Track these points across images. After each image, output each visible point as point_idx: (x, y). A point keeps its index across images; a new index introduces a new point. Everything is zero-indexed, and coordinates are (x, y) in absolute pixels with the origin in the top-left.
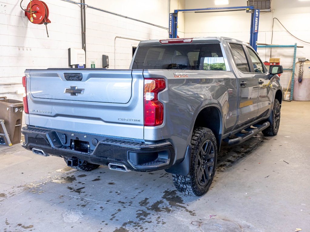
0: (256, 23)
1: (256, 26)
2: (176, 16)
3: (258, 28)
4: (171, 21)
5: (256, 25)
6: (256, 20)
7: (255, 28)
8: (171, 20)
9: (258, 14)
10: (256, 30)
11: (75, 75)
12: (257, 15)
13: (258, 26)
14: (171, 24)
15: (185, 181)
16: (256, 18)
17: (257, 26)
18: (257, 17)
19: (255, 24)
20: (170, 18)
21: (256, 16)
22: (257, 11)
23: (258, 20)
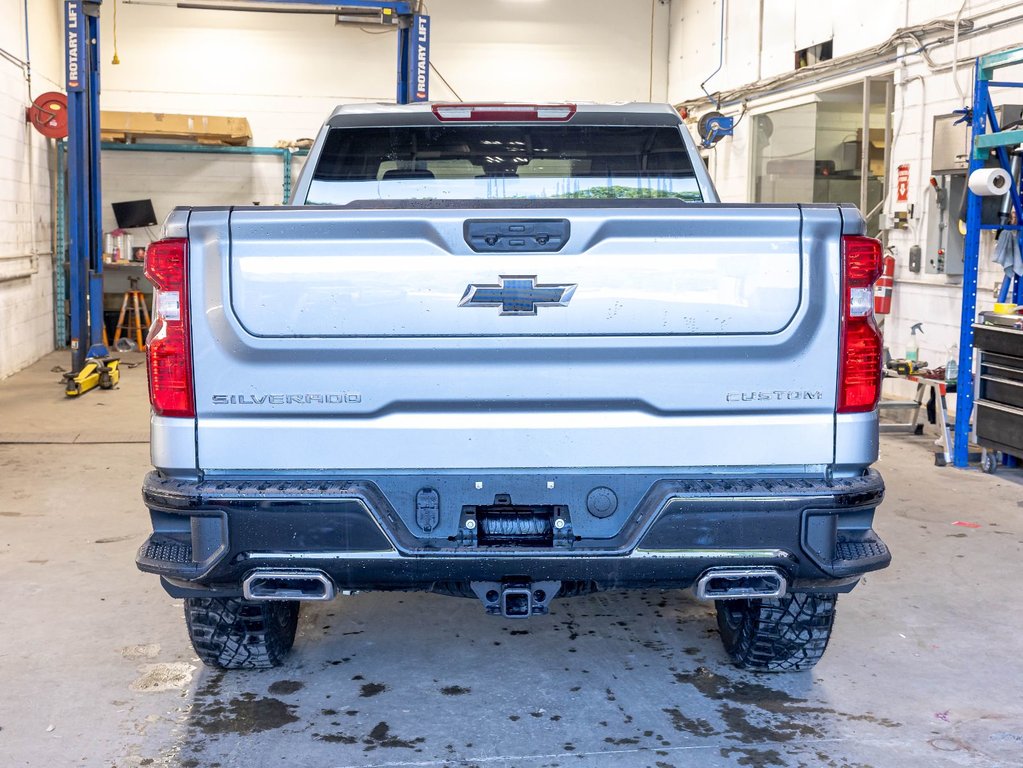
1: (420, 77)
2: (95, 15)
3: (427, 83)
4: (73, 35)
5: (420, 71)
6: (420, 54)
7: (416, 83)
8: (73, 30)
9: (424, 33)
10: (421, 93)
12: (422, 36)
13: (427, 75)
14: (73, 44)
15: (812, 616)
16: (421, 48)
17: (423, 77)
18: (423, 44)
19: (416, 67)
20: (68, 22)
21: (421, 39)
22: (421, 20)
23: (427, 57)
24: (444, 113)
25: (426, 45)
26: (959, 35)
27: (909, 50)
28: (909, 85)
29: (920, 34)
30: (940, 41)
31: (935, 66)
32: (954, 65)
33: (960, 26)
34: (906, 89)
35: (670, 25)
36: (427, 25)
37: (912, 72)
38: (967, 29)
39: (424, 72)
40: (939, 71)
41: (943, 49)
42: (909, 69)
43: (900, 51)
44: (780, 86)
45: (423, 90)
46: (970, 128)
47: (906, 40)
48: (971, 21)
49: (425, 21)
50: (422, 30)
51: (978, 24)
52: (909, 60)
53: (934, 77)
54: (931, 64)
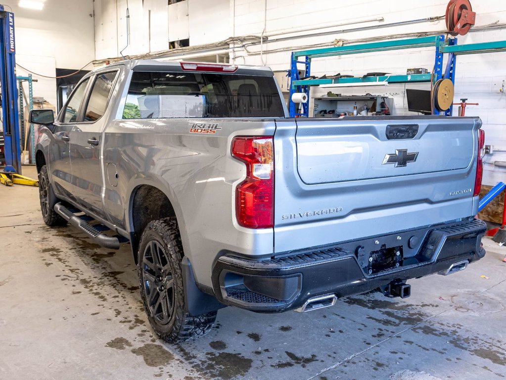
0: (11, 36)
1: (11, 41)
3: (14, 44)
5: (11, 39)
6: (11, 31)
7: (10, 44)
9: (12, 21)
11: (407, 127)
12: (11, 22)
13: (14, 41)
16: (11, 28)
18: (11, 26)
19: (9, 37)
21: (10, 24)
22: (10, 15)
23: (14, 32)
24: (186, 67)
25: (13, 26)
26: (263, 42)
27: (236, 46)
28: (236, 59)
29: (242, 40)
30: (252, 43)
31: (250, 53)
32: (261, 53)
33: (263, 38)
34: (235, 60)
35: (95, 26)
36: (13, 17)
37: (237, 54)
38: (265, 40)
39: (13, 39)
40: (251, 55)
41: (253, 46)
42: (236, 53)
43: (231, 46)
44: (163, 55)
45: (13, 48)
46: (290, 78)
47: (235, 42)
48: (267, 37)
49: (12, 15)
50: (11, 20)
51: (270, 38)
52: (235, 49)
53: (249, 57)
54: (248, 52)
